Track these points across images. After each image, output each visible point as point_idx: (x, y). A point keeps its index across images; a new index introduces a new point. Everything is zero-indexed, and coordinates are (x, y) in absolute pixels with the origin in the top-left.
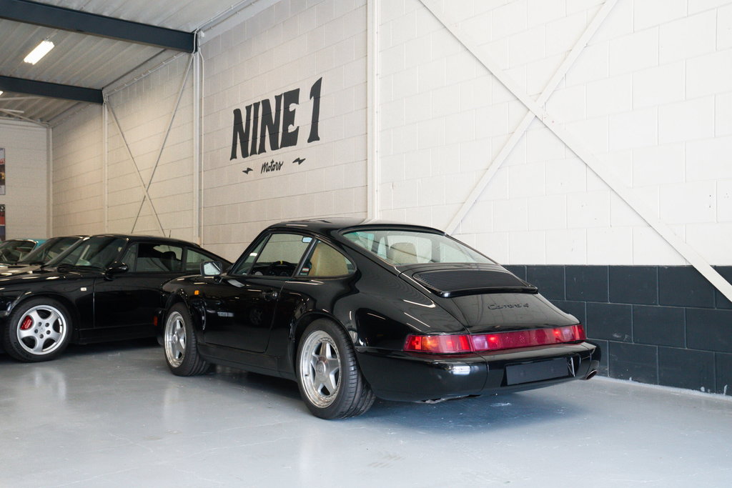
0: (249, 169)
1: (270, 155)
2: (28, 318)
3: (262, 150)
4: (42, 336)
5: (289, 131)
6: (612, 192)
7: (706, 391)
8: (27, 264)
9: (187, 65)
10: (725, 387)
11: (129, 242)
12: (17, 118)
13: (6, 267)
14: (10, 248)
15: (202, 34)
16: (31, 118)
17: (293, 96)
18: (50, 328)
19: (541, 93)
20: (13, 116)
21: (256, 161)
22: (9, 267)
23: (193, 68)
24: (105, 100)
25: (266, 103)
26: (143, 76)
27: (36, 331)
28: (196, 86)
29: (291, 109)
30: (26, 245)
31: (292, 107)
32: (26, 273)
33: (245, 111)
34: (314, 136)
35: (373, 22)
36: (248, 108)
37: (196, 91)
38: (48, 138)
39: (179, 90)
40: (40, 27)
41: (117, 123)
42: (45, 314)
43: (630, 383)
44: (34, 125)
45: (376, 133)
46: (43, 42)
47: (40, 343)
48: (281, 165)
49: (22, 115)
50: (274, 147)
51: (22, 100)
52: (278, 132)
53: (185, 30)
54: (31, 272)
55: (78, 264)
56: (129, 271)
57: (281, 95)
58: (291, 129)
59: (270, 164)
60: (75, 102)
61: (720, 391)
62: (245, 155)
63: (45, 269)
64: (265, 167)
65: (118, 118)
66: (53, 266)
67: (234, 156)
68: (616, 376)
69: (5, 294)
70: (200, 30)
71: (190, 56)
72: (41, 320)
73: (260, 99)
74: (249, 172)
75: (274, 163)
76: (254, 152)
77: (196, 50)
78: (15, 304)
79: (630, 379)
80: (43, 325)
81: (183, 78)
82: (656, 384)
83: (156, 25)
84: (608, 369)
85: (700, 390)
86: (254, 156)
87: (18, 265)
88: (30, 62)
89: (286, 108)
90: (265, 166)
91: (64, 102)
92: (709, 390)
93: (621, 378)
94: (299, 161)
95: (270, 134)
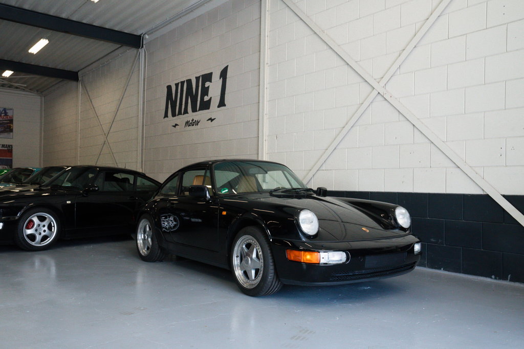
0: (176, 125)
1: (191, 116)
2: (31, 221)
3: (186, 112)
4: (40, 234)
5: (205, 100)
6: (432, 144)
7: (495, 279)
8: (29, 184)
9: (136, 57)
10: (509, 276)
11: (99, 171)
12: (22, 89)
13: (15, 186)
14: (16, 173)
15: (147, 37)
16: (30, 90)
17: (208, 77)
18: (46, 228)
19: (382, 78)
20: (19, 88)
21: (181, 119)
22: (17, 186)
23: (139, 59)
24: (80, 79)
25: (189, 81)
26: (106, 63)
27: (36, 230)
28: (142, 70)
29: (206, 86)
30: (27, 172)
31: (207, 84)
32: (29, 191)
33: (175, 86)
34: (222, 103)
35: (265, 29)
36: (177, 85)
37: (141, 73)
38: (41, 103)
39: (130, 72)
40: (41, 29)
41: (88, 93)
42: (42, 219)
43: (442, 272)
44: (33, 94)
45: (265, 102)
46: (42, 39)
47: (38, 238)
48: (199, 122)
49: (25, 87)
50: (194, 110)
51: (26, 78)
52: (197, 101)
53: (135, 34)
54: (33, 190)
55: (63, 185)
56: (100, 190)
57: (200, 77)
58: (206, 98)
59: (191, 122)
60: (60, 80)
61: (505, 279)
62: (174, 115)
63: (42, 188)
64: (188, 124)
65: (88, 90)
66: (47, 186)
67: (166, 116)
68: (432, 267)
69: (15, 204)
70: (145, 34)
71: (138, 51)
72: (39, 222)
73: (185, 79)
74: (177, 127)
75: (194, 121)
76: (180, 113)
77: (142, 47)
78: (22, 211)
79: (442, 269)
80: (41, 226)
81: (132, 66)
82: (460, 272)
83: (116, 29)
84: (426, 262)
85: (491, 278)
86: (180, 116)
87: (23, 185)
88: (32, 52)
89: (203, 85)
90: (187, 122)
91: (52, 79)
92: (497, 278)
93: (435, 268)
94: (211, 120)
95: (191, 102)
